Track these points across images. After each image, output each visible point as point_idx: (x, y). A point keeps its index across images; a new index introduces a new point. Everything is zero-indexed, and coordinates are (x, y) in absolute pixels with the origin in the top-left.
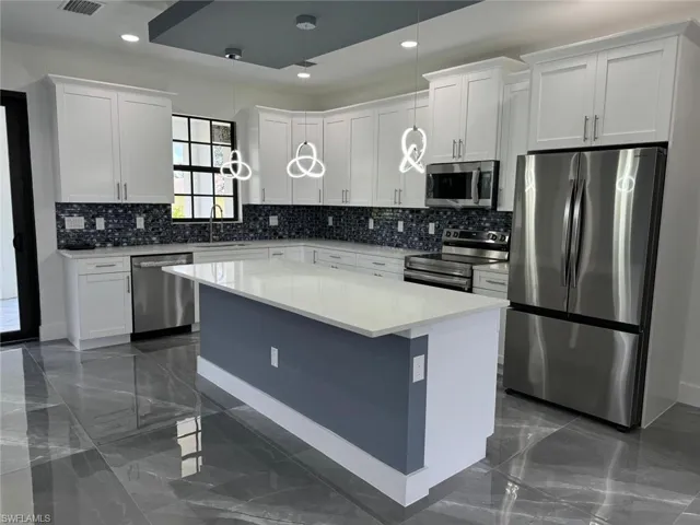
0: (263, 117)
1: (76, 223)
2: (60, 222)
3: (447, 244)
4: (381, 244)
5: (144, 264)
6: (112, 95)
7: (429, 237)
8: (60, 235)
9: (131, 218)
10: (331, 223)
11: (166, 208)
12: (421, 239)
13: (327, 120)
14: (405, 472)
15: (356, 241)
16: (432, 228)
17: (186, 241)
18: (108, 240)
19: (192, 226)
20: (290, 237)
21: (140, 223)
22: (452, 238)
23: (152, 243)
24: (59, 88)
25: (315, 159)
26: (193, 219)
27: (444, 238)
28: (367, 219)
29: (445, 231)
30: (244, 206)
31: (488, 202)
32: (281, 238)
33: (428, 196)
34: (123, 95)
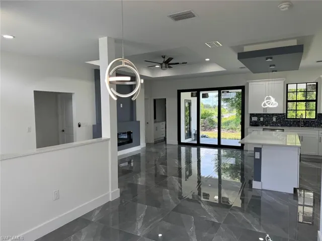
1: (255, 119)
2: (251, 118)
6: (264, 83)
8: (251, 122)
9: (272, 118)
17: (291, 126)
18: (264, 124)
19: (294, 121)
21: (274, 119)
23: (278, 126)
24: (250, 84)
30: (318, 114)
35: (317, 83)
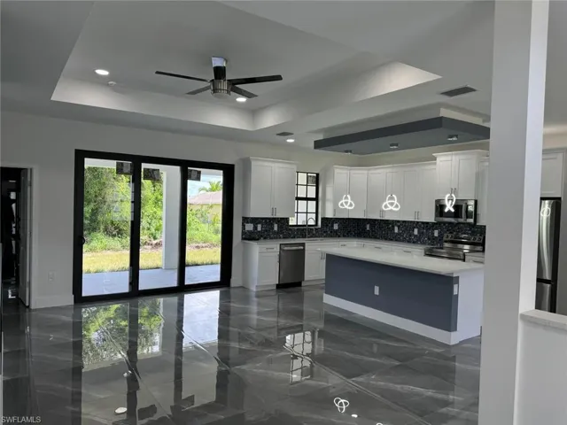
0: (337, 171)
1: (249, 227)
2: (243, 227)
3: (446, 242)
4: (403, 241)
5: (286, 248)
7: (435, 238)
8: (243, 233)
9: (273, 225)
10: (368, 228)
11: (287, 220)
12: (429, 239)
13: (370, 172)
14: (450, 331)
15: (386, 239)
16: (436, 233)
18: (262, 236)
19: (298, 230)
20: (344, 236)
21: (276, 228)
22: (449, 239)
23: (280, 238)
24: (253, 163)
25: (396, 202)
26: (297, 226)
27: (445, 239)
28: (393, 227)
29: (446, 235)
30: (322, 219)
31: (471, 221)
32: (339, 236)
33: (436, 216)
34: (277, 165)
35: (318, 175)
